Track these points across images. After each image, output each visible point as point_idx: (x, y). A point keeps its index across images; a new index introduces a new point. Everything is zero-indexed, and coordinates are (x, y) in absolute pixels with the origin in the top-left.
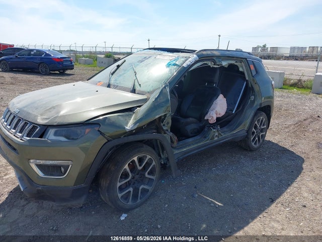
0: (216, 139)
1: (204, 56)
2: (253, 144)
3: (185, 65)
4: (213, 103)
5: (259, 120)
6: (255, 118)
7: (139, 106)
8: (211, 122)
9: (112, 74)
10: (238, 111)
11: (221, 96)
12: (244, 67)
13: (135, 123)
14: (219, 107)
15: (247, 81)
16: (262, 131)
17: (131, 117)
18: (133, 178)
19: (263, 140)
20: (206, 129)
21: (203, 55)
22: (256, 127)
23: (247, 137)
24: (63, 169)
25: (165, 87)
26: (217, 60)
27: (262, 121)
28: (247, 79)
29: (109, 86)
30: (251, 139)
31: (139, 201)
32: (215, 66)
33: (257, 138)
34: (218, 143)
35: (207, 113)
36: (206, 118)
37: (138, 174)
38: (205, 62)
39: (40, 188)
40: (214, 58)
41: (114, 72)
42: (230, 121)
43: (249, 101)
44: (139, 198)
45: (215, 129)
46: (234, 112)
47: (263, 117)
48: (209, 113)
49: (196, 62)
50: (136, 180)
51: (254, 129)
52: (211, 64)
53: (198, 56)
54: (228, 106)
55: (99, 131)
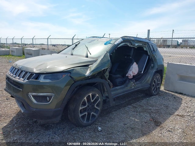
0: (133, 87)
1: (126, 40)
2: (154, 92)
3: (116, 43)
4: (130, 67)
5: (156, 78)
6: (154, 77)
7: (92, 64)
8: (130, 78)
9: (73, 49)
10: (144, 72)
11: (135, 63)
12: (147, 48)
13: (91, 72)
14: (134, 69)
15: (149, 56)
16: (158, 84)
17: (88, 70)
18: (88, 106)
19: (159, 90)
20: (127, 82)
21: (125, 38)
22: (155, 82)
23: (150, 88)
24: (48, 99)
25: (107, 53)
26: (132, 43)
27: (158, 79)
28: (149, 54)
29: (72, 55)
30: (152, 89)
31: (90, 121)
32: (131, 46)
33: (156, 89)
34: (134, 90)
35: (127, 73)
36: (127, 75)
37: (91, 105)
38: (126, 43)
39: (34, 110)
40: (131, 41)
41: (74, 48)
42: (140, 78)
43: (151, 67)
44: (90, 120)
45: (132, 81)
46: (142, 73)
47: (158, 76)
48: (128, 73)
49: (122, 42)
50: (89, 108)
51: (154, 83)
52: (129, 44)
53: (123, 39)
54: (139, 69)
55: (70, 76)
